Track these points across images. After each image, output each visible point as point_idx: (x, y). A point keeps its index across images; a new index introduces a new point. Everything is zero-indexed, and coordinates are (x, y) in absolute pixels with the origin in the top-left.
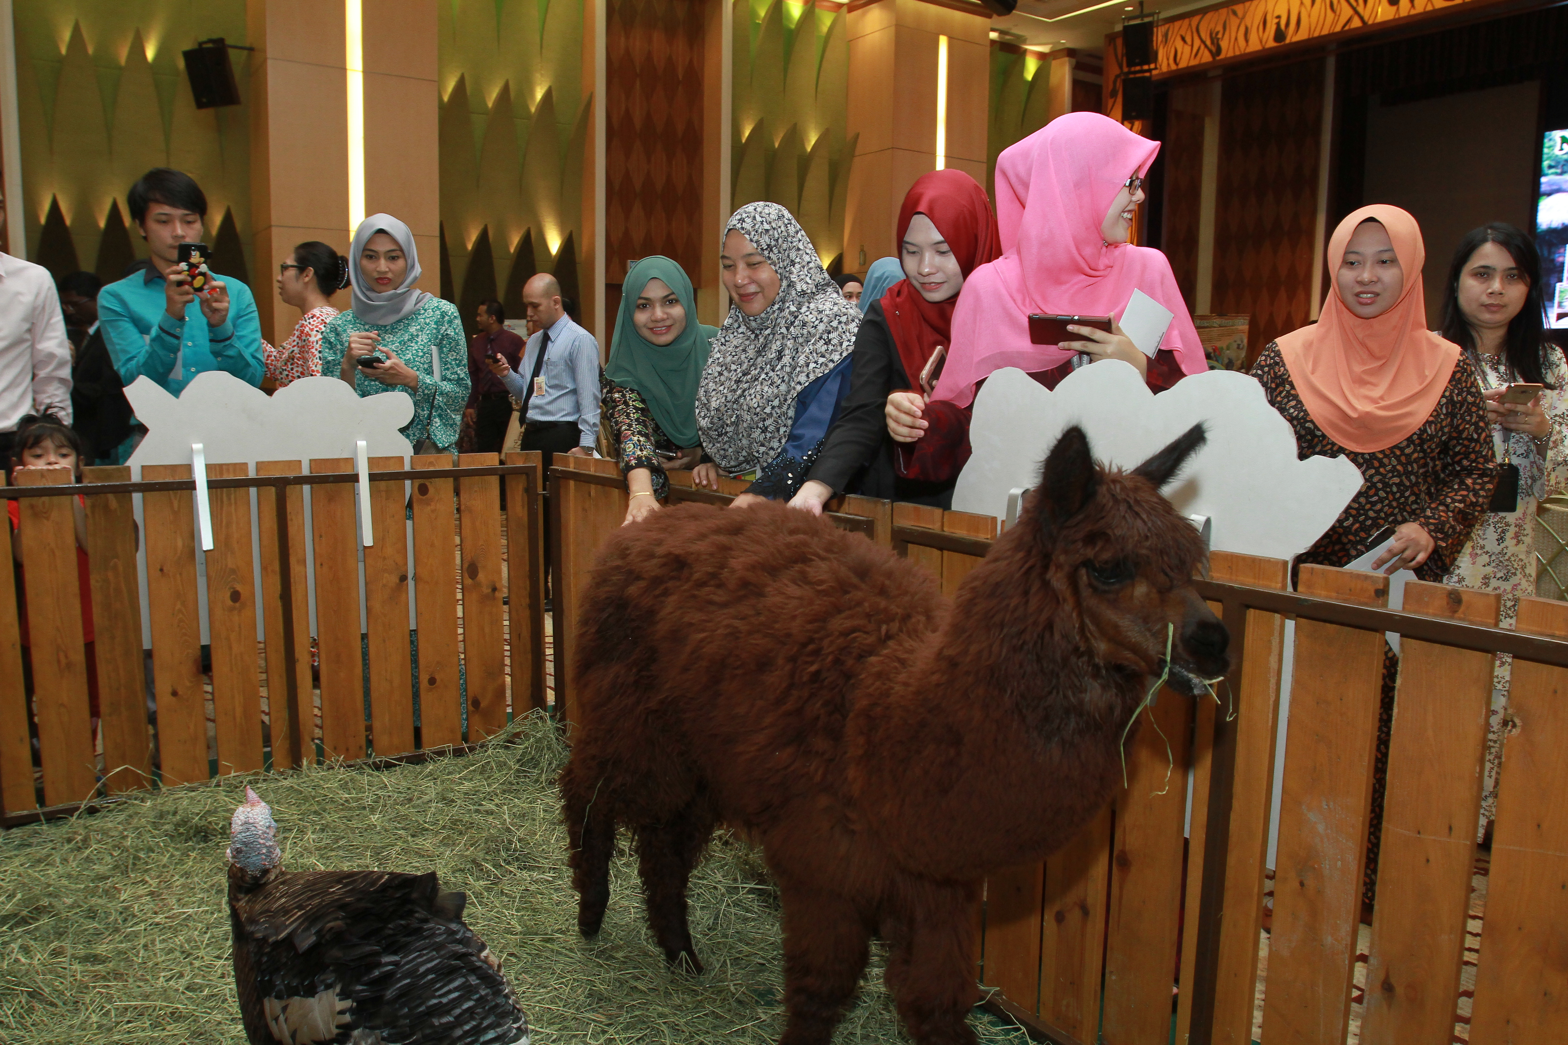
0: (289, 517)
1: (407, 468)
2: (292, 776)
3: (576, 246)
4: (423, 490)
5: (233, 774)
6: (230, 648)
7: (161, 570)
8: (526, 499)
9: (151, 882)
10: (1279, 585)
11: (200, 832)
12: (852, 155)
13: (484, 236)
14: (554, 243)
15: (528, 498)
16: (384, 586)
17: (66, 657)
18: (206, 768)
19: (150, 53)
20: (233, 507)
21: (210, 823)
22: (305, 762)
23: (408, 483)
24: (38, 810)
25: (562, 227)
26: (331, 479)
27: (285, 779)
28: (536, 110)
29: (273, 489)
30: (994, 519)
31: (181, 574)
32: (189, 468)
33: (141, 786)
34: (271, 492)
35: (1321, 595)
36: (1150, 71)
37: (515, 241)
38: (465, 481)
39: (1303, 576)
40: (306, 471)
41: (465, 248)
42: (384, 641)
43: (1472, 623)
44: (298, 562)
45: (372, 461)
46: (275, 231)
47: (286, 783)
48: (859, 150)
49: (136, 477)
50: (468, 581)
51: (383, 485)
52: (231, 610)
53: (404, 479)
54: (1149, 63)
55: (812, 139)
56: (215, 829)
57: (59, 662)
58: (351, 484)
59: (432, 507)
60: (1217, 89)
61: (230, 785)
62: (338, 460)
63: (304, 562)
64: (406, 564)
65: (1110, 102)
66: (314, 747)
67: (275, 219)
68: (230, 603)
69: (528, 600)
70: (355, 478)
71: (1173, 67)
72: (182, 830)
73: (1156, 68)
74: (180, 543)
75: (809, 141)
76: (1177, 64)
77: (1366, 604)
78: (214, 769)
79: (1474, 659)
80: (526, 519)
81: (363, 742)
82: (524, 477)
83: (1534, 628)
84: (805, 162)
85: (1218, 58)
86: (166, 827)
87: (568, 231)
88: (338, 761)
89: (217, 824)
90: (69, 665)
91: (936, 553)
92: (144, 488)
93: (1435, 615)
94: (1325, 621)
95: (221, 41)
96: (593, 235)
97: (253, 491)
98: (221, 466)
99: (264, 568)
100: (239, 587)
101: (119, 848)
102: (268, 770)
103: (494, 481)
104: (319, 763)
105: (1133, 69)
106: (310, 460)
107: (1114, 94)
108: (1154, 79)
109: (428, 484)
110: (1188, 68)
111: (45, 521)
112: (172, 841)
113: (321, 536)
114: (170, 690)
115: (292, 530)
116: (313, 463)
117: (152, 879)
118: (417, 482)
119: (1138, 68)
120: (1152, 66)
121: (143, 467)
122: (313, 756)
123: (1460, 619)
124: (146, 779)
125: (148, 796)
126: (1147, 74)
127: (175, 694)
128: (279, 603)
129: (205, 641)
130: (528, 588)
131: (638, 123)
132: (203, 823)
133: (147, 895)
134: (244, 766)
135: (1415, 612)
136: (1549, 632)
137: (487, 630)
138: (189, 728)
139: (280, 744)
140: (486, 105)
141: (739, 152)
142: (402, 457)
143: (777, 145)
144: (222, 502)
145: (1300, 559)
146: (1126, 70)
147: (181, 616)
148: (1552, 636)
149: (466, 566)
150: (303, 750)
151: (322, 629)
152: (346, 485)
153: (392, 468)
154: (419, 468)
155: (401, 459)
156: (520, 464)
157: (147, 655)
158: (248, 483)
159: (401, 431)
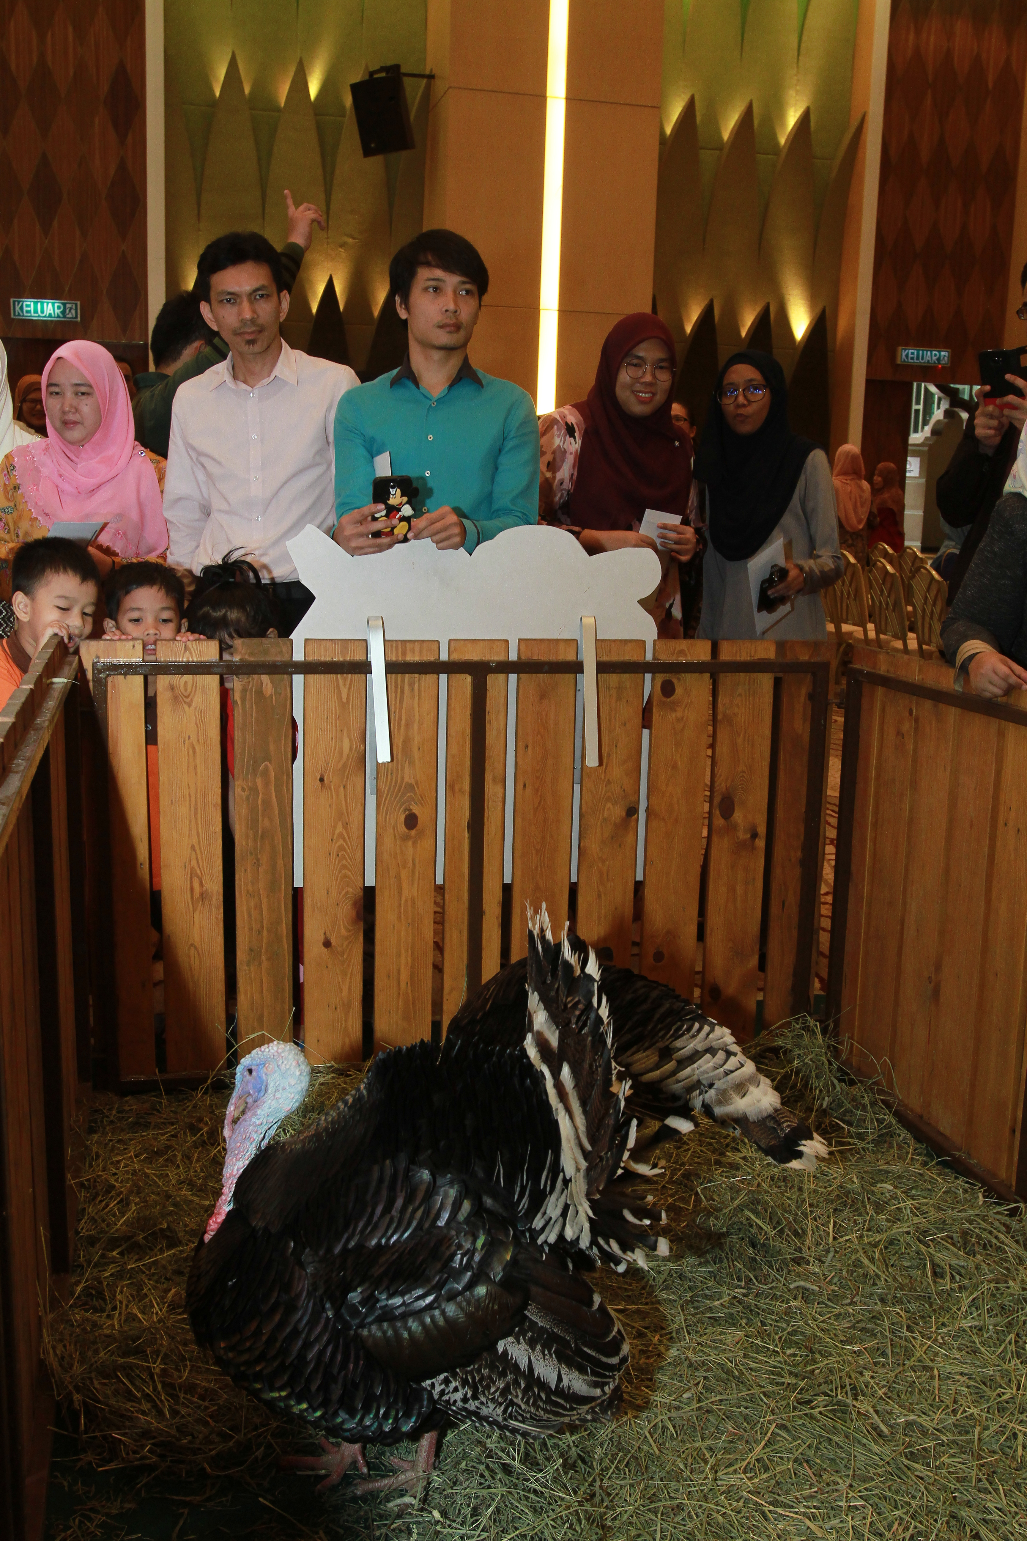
0: (488, 717)
1: (649, 657)
3: (831, 328)
4: (668, 689)
6: (400, 890)
7: (322, 780)
8: (811, 710)
13: (707, 315)
14: (800, 323)
15: (814, 709)
16: (605, 820)
17: (201, 884)
19: (314, 89)
20: (418, 699)
23: (648, 677)
24: (158, 1076)
25: (813, 299)
26: (547, 667)
28: (787, 140)
29: (469, 677)
31: (345, 787)
32: (364, 645)
34: (466, 681)
37: (748, 320)
38: (727, 680)
40: (513, 654)
41: (681, 330)
42: (599, 896)
44: (494, 780)
45: (602, 644)
49: (298, 656)
50: (719, 821)
51: (613, 679)
52: (405, 838)
53: (643, 672)
57: (192, 889)
58: (572, 676)
59: (679, 714)
62: (557, 641)
63: (503, 780)
64: (638, 791)
68: (403, 829)
69: (799, 854)
70: (577, 667)
74: (348, 746)
80: (806, 738)
82: (809, 677)
87: (818, 310)
90: (204, 896)
92: (308, 668)
95: (397, 67)
96: (853, 314)
97: (444, 678)
98: (403, 642)
99: (451, 786)
100: (416, 810)
103: (766, 681)
106: (520, 640)
109: (675, 681)
111: (186, 707)
113: (527, 747)
114: (322, 938)
115: (491, 736)
116: (523, 644)
118: (660, 678)
121: (310, 641)
127: (328, 943)
129: (370, 881)
130: (802, 837)
131: (926, 154)
137: (739, 891)
138: (341, 990)
140: (721, 137)
142: (644, 642)
144: (402, 692)
147: (342, 842)
149: (717, 800)
151: (518, 873)
152: (570, 677)
153: (629, 656)
154: (665, 658)
155: (642, 643)
156: (804, 657)
157: (297, 895)
158: (435, 668)
159: (642, 602)
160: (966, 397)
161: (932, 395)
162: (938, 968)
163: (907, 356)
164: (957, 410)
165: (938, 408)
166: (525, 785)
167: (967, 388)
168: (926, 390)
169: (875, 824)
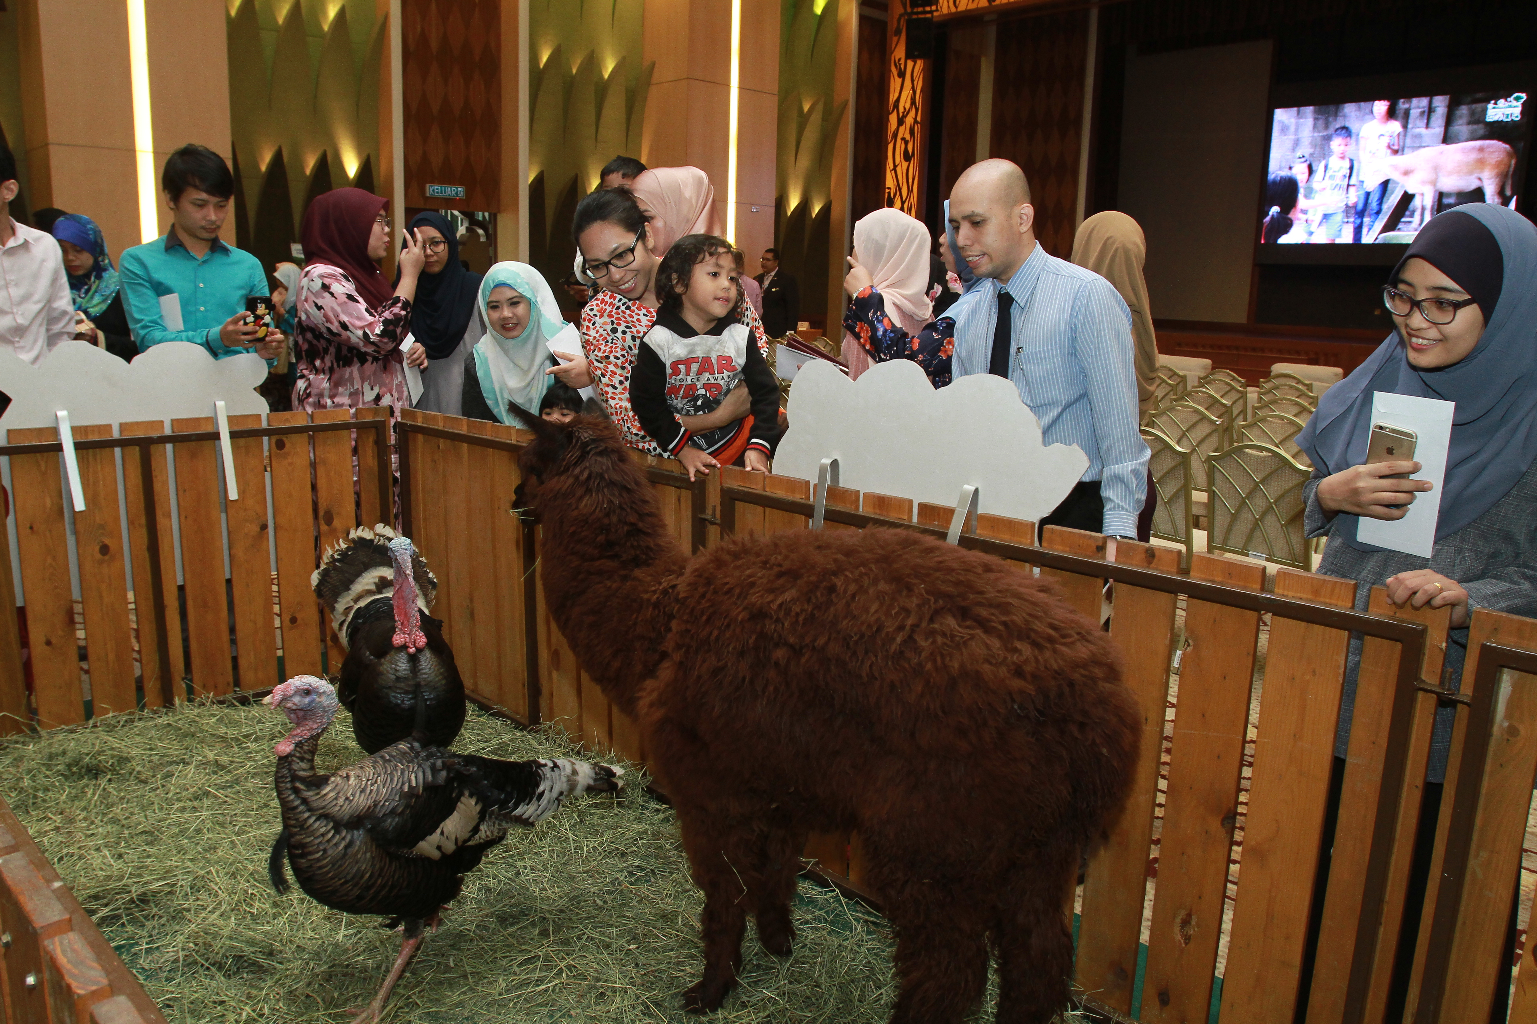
0: (154, 474)
1: (264, 425)
2: (166, 714)
3: (374, 169)
4: (280, 445)
5: (111, 715)
6: (101, 597)
7: (31, 528)
8: (376, 451)
9: (54, 818)
10: (1029, 541)
11: (92, 770)
12: (649, 84)
13: (278, 157)
14: (351, 166)
15: (378, 450)
16: (246, 534)
18: (82, 711)
20: (99, 466)
21: (100, 761)
22: (177, 701)
23: (265, 439)
25: (360, 148)
26: (194, 437)
27: (160, 717)
28: (329, 28)
29: (137, 448)
30: (808, 482)
31: (50, 531)
32: (55, 431)
33: (20, 731)
34: (135, 452)
35: (1058, 550)
36: (931, 12)
37: (310, 163)
38: (321, 438)
39: (1045, 535)
40: (168, 431)
41: (258, 168)
42: (248, 584)
43: (1162, 572)
44: (164, 515)
45: (231, 419)
46: (52, 150)
47: (160, 721)
48: (655, 79)
50: (324, 528)
51: (242, 441)
52: (101, 562)
53: (262, 436)
54: (930, 6)
55: (609, 66)
56: (105, 767)
58: (213, 441)
59: (290, 460)
60: (992, 33)
61: (108, 725)
62: (199, 419)
63: (169, 516)
64: (266, 514)
65: (895, 39)
66: (184, 686)
67: (52, 135)
68: (98, 556)
70: (216, 436)
71: (953, 10)
72: (74, 769)
73: (937, 10)
74: (48, 502)
75: (607, 68)
76: (956, 7)
77: (1090, 557)
78: (89, 711)
79: (1163, 598)
80: (376, 468)
81: (231, 679)
82: (373, 431)
83: (1202, 576)
84: (602, 89)
85: (993, 4)
86: (59, 767)
87: (365, 156)
88: (208, 698)
89: (108, 762)
91: (760, 509)
92: (10, 451)
93: (1137, 566)
94: (1061, 569)
96: (391, 158)
97: (118, 451)
98: (86, 428)
99: (131, 523)
100: (107, 541)
101: (16, 790)
102: (142, 709)
103: (349, 435)
104: (190, 700)
105: (915, 10)
106: (172, 420)
107: (898, 32)
108: (935, 20)
109: (284, 439)
110: (966, 11)
112: (66, 780)
113: (185, 491)
114: (44, 639)
115: (157, 486)
116: (175, 423)
117: (54, 814)
118: (274, 439)
119: (920, 9)
120: (934, 8)
121: (9, 431)
122: (184, 695)
123: (1154, 569)
124: (23, 724)
125: (27, 739)
126: (929, 16)
127: (49, 643)
128: (147, 555)
131: (434, 44)
132: (95, 762)
133: (53, 830)
134: (119, 707)
135: (1125, 563)
136: (1211, 578)
138: (64, 674)
139: (151, 686)
140: (277, 22)
141: (537, 77)
143: (574, 71)
144: (88, 462)
145: (1044, 522)
146: (909, 10)
147: (52, 570)
148: (1213, 582)
149: (321, 514)
150: (174, 689)
151: (188, 576)
152: (209, 443)
153: (251, 426)
154: (276, 426)
155: (259, 416)
156: (370, 419)
157: (21, 612)
158: (112, 444)
159: (255, 389)
160: (480, 218)
161: (457, 217)
162: (471, 600)
163: (433, 190)
164: (475, 228)
165: (462, 225)
166: (186, 517)
167: (480, 214)
168: (452, 214)
169: (425, 519)
